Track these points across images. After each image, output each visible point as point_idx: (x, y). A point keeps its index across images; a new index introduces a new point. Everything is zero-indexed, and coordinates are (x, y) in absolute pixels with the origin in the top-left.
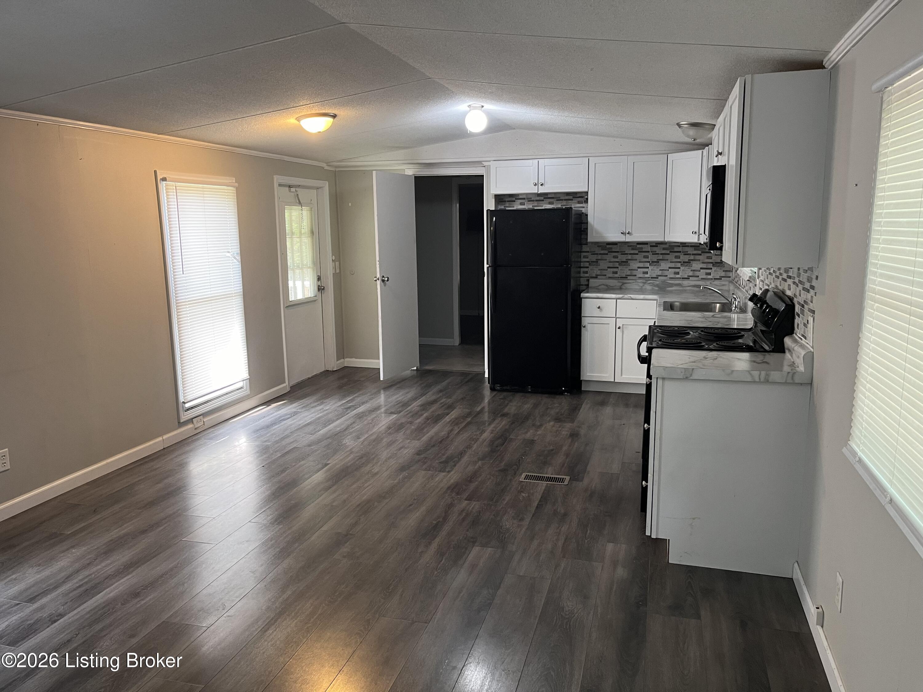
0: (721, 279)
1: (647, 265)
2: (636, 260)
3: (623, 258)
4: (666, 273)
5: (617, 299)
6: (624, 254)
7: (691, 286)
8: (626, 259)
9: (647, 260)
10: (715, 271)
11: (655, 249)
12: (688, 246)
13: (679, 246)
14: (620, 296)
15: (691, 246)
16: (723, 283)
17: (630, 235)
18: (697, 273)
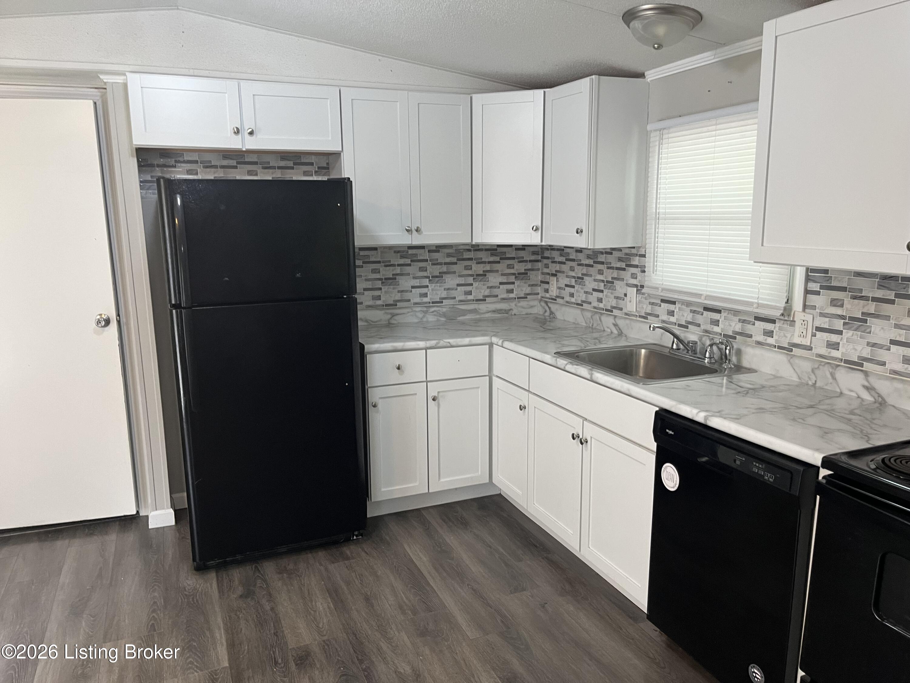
0: (526, 298)
1: (426, 282)
2: (408, 274)
3: (388, 272)
4: (453, 293)
5: (426, 349)
6: (389, 265)
7: (490, 312)
8: (393, 275)
9: (425, 274)
10: (518, 286)
11: (435, 255)
12: (481, 250)
13: (469, 250)
14: (433, 343)
15: (487, 250)
16: (532, 303)
17: (420, 234)
18: (495, 291)
